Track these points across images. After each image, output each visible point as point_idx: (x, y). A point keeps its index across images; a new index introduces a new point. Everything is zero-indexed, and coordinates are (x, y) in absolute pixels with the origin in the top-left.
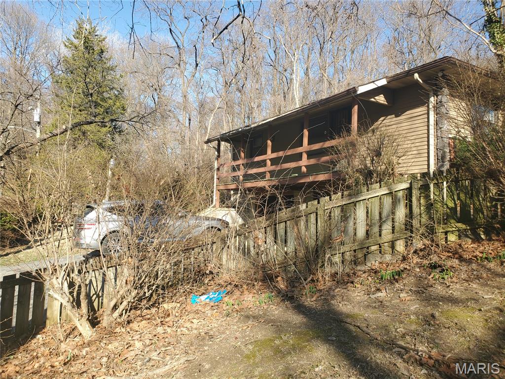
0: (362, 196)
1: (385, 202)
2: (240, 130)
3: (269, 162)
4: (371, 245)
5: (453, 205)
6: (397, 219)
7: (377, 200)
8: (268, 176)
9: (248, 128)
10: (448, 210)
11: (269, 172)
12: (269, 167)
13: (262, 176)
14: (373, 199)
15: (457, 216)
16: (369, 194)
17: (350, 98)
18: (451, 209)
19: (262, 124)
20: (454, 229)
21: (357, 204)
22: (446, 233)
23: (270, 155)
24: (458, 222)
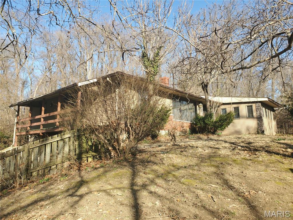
0: (49, 141)
1: (60, 144)
2: (28, 100)
3: (42, 119)
4: (51, 165)
5: (91, 144)
6: (65, 152)
7: (56, 143)
8: (41, 128)
9: (31, 100)
10: (89, 147)
11: (42, 125)
12: (42, 122)
13: (38, 127)
14: (54, 142)
15: (93, 149)
16: (52, 140)
17: (74, 88)
18: (90, 146)
19: (38, 98)
20: (90, 155)
21: (47, 145)
22: (87, 157)
23: (43, 115)
24: (93, 152)
